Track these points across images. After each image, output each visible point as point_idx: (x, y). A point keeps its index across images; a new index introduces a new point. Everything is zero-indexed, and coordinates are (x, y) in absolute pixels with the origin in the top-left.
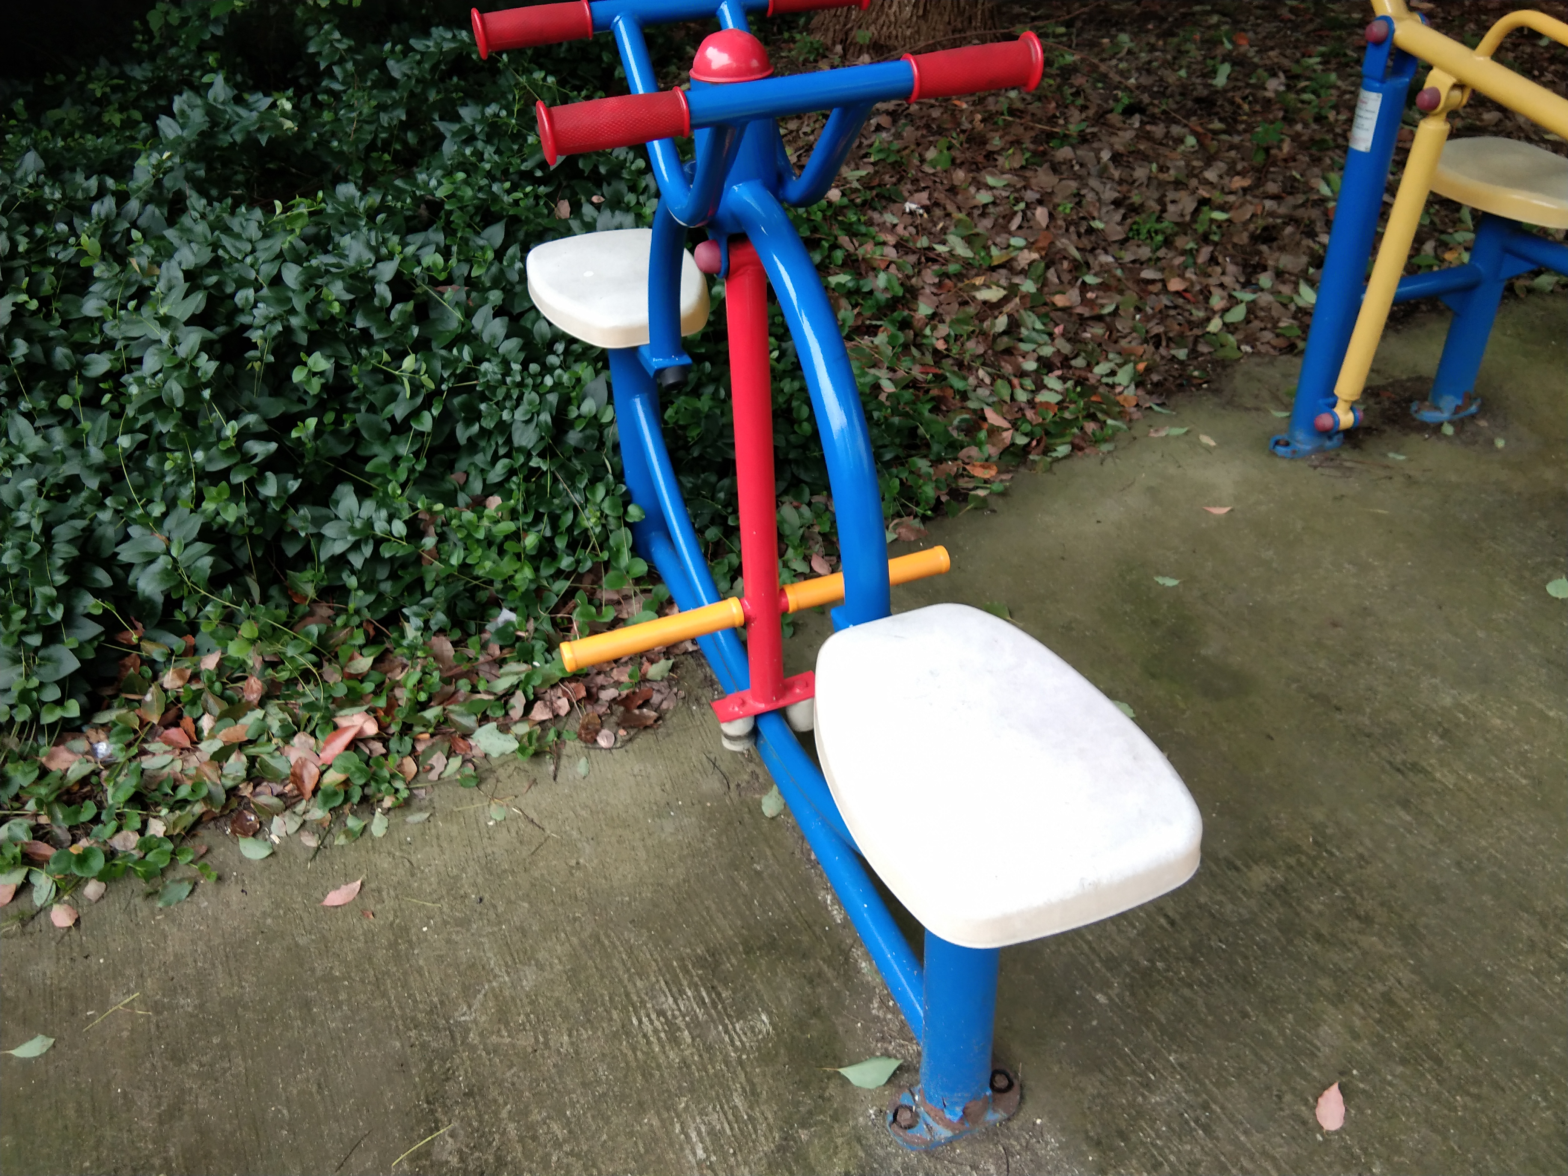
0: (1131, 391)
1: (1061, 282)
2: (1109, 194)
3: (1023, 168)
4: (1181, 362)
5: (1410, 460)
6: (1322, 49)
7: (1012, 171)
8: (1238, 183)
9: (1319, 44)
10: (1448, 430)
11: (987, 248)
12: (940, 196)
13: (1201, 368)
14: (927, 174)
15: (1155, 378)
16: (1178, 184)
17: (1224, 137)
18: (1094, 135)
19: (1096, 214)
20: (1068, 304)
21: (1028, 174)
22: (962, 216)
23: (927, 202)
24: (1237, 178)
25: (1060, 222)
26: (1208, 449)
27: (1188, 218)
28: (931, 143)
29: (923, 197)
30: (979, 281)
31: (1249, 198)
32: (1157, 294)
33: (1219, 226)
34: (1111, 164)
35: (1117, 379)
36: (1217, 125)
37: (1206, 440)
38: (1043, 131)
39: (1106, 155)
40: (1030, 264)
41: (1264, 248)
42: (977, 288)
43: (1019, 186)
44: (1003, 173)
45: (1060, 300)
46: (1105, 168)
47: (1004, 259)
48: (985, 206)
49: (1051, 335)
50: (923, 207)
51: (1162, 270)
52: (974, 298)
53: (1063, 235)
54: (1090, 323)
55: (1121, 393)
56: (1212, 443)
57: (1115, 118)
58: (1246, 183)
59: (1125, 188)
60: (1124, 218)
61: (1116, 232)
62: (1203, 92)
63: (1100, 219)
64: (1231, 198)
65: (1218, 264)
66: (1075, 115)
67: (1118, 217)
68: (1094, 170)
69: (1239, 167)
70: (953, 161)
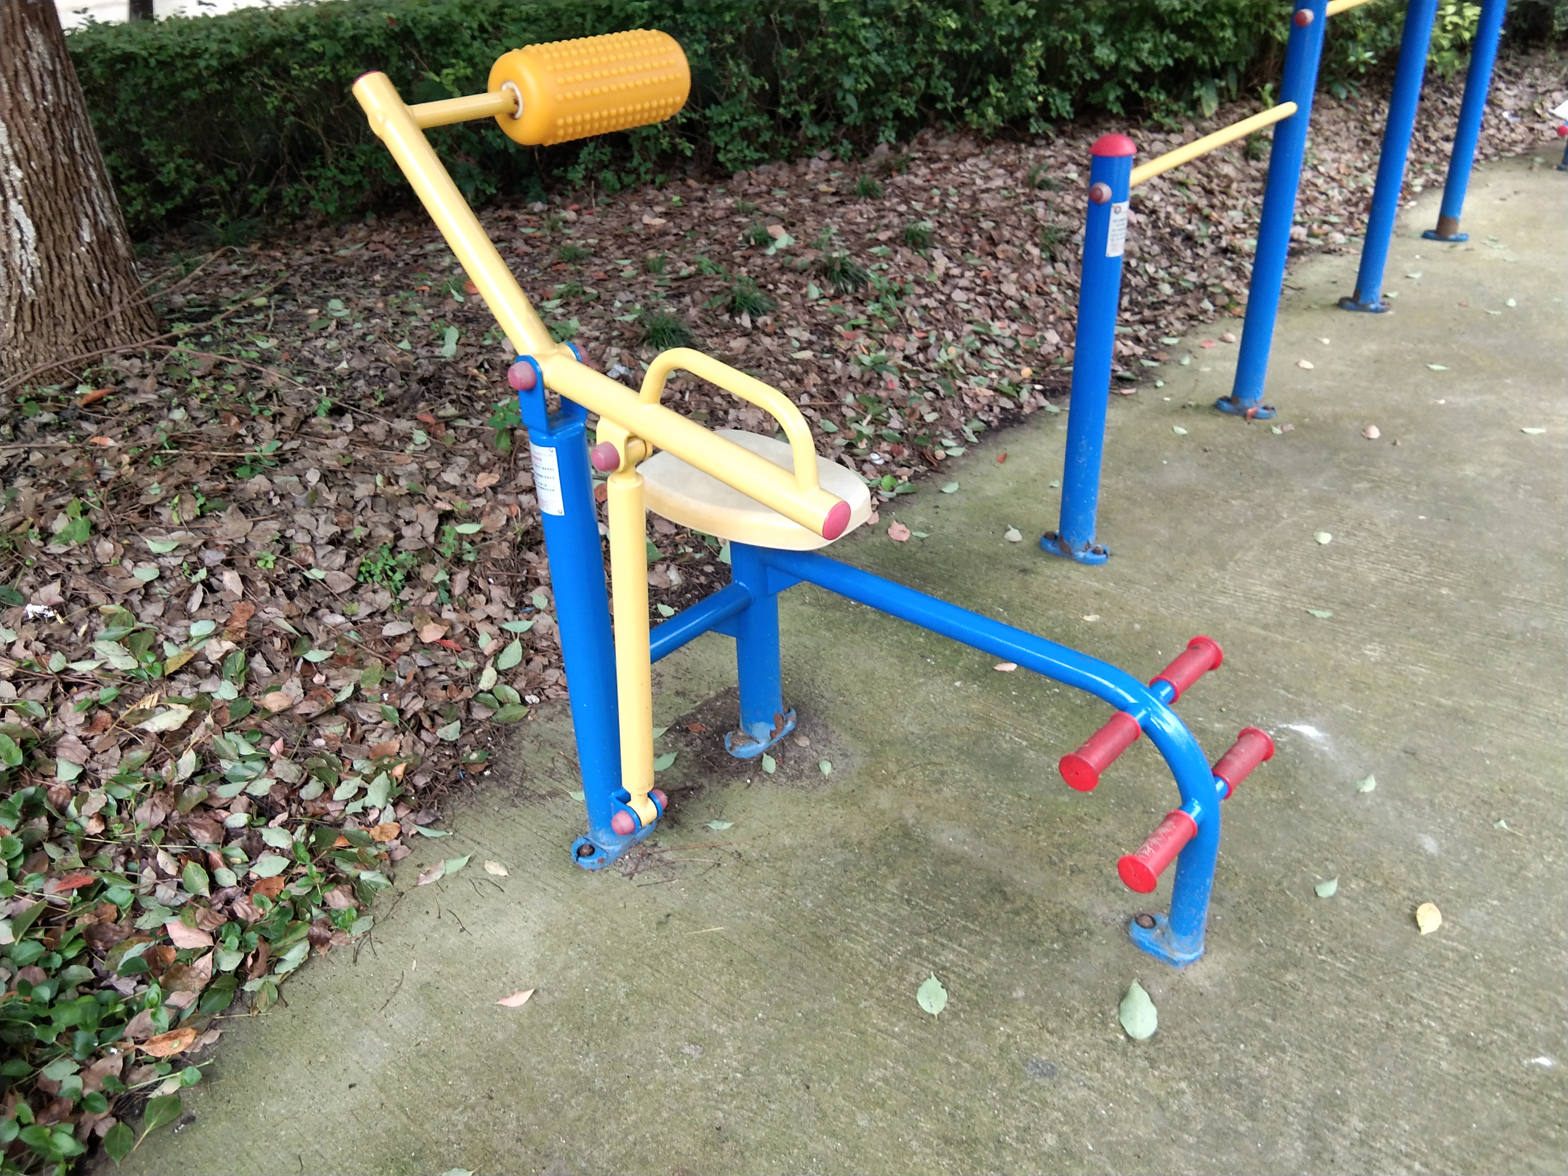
0: (389, 813)
1: (275, 670)
2: (327, 530)
3: (197, 518)
4: (454, 745)
5: (736, 826)
6: (561, 287)
7: (186, 525)
8: (485, 480)
9: (558, 281)
10: (770, 764)
11: (155, 648)
12: (79, 582)
13: (479, 745)
14: (55, 557)
15: (421, 781)
16: (412, 496)
17: (462, 423)
18: (294, 451)
19: (311, 560)
20: (285, 704)
21: (209, 523)
22: (115, 608)
23: (60, 599)
24: (482, 475)
25: (262, 585)
26: (498, 885)
27: (431, 540)
28: (60, 507)
29: (53, 591)
30: (148, 703)
31: (501, 497)
32: (407, 654)
33: (472, 543)
34: (322, 486)
35: (368, 801)
36: (450, 411)
37: (495, 869)
38: (223, 460)
39: (313, 477)
40: (223, 659)
41: (530, 556)
42: (146, 714)
43: (196, 545)
44: (170, 530)
45: (273, 702)
46: (316, 492)
47: (184, 660)
48: (148, 585)
49: (267, 761)
50: (53, 607)
51: (410, 618)
52: (144, 732)
53: (268, 601)
54: (321, 721)
55: (377, 821)
56: (503, 872)
57: (321, 421)
58: (493, 479)
59: (344, 515)
60: (348, 558)
61: (341, 582)
62: (427, 368)
63: (318, 567)
64: (480, 502)
65: (480, 591)
66: (267, 430)
67: (339, 559)
68: (300, 500)
69: (483, 460)
70: (94, 528)
